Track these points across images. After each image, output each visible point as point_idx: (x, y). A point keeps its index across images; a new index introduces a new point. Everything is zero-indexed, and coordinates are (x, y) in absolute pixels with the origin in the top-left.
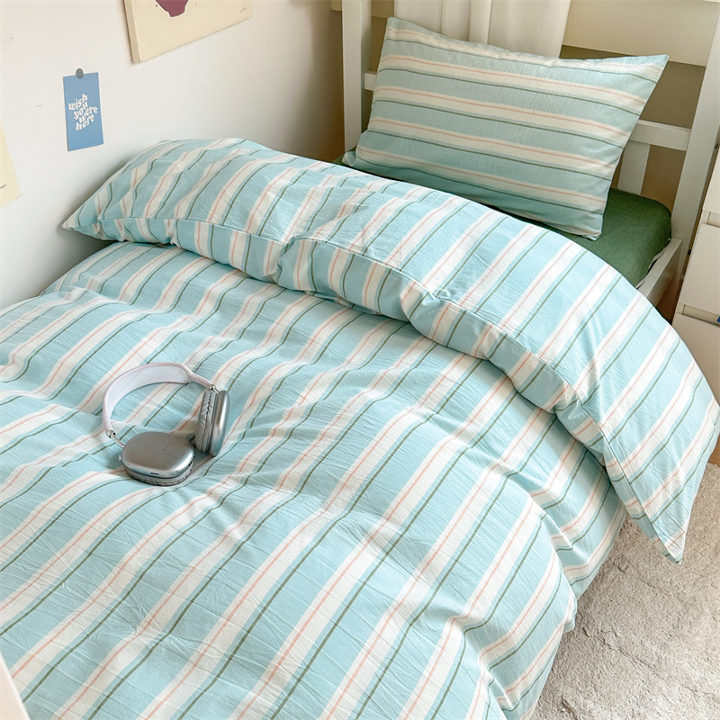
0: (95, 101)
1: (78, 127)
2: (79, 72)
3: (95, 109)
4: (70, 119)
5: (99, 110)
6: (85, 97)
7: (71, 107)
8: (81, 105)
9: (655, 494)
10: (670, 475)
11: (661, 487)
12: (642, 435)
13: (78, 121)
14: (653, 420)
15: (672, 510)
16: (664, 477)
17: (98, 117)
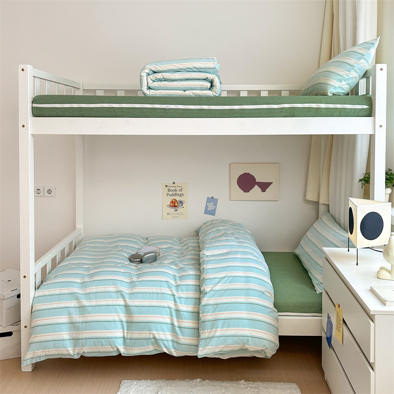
0: (215, 204)
1: (208, 209)
2: (212, 197)
3: (215, 207)
4: (207, 207)
6: (212, 203)
7: (208, 204)
8: (211, 205)
9: (206, 331)
10: (214, 330)
11: (209, 331)
12: (213, 312)
14: (220, 311)
15: (208, 340)
16: (212, 329)
17: (215, 209)
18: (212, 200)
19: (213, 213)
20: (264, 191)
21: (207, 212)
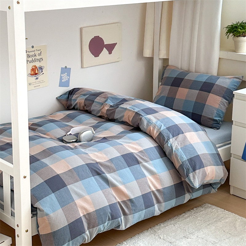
0: (69, 75)
1: (63, 81)
2: (66, 67)
3: (68, 77)
4: (61, 77)
5: (69, 78)
6: (66, 73)
7: (62, 75)
8: (65, 75)
13: (63, 79)
17: (69, 79)
18: (66, 70)
19: (67, 84)
20: (110, 53)
21: (62, 84)
